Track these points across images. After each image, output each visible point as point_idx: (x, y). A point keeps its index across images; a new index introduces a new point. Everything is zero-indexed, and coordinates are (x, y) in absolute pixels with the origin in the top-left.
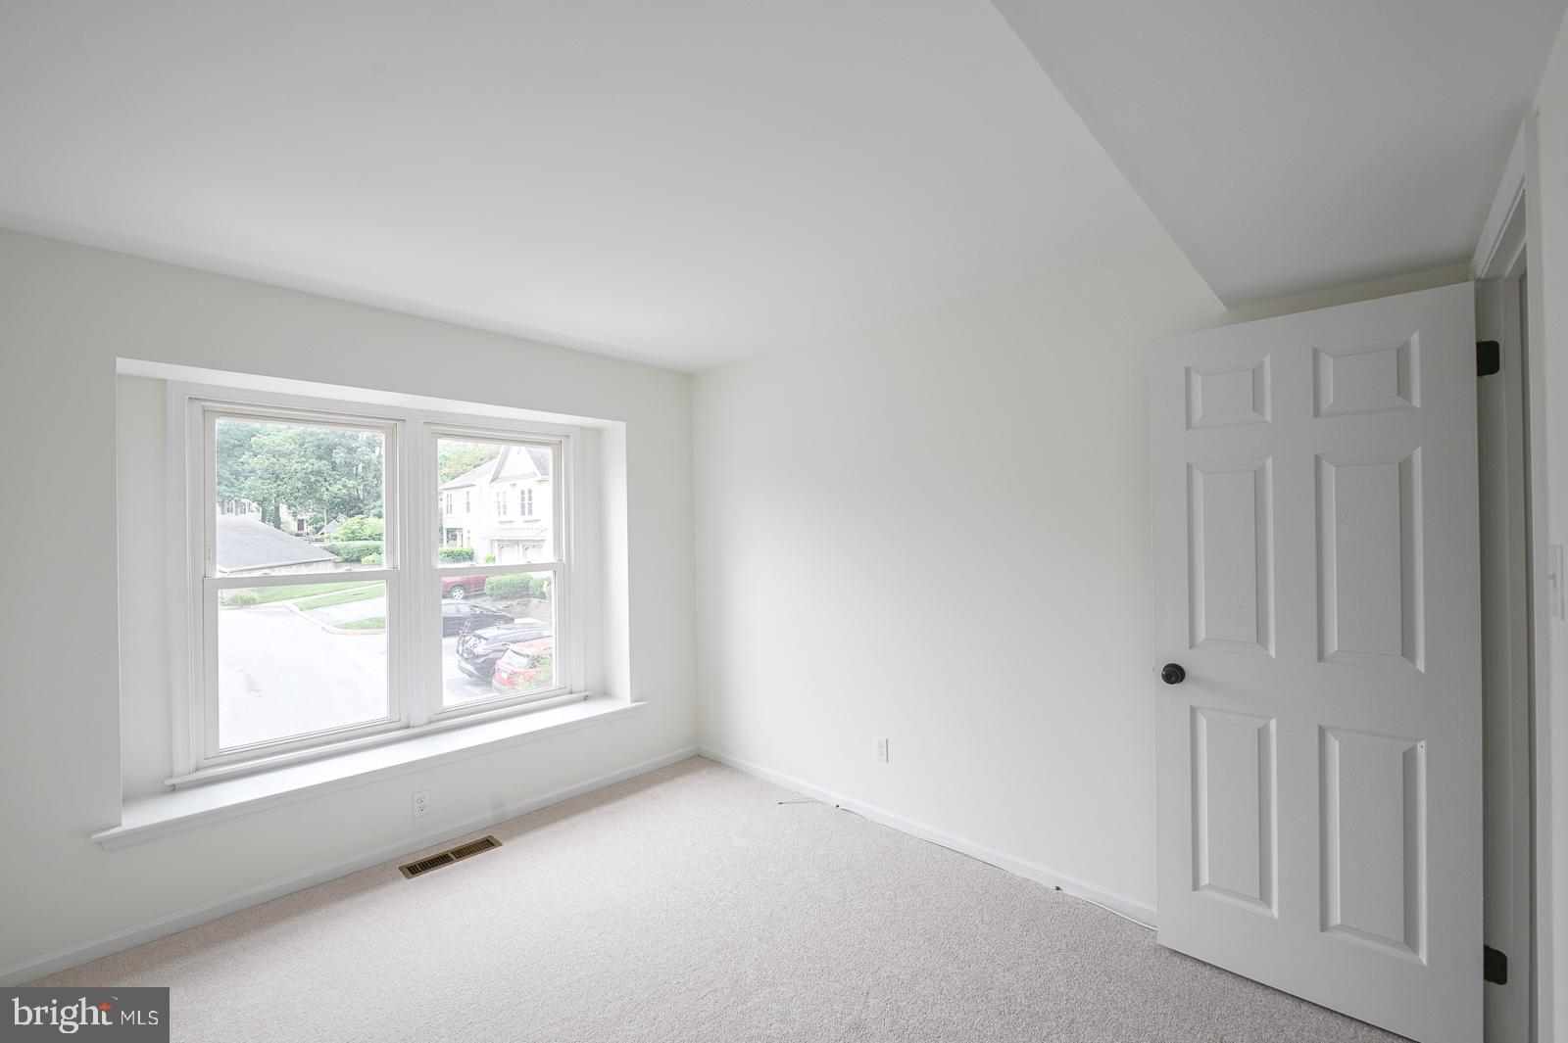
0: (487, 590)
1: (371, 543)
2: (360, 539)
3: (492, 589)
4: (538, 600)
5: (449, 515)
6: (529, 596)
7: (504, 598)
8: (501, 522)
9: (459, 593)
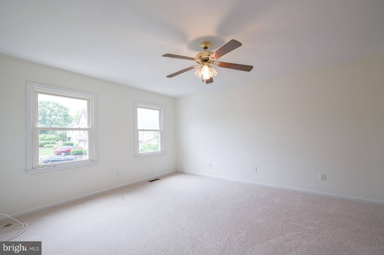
0: (71, 153)
1: (48, 141)
2: (44, 140)
3: (72, 153)
4: (85, 155)
5: (68, 134)
6: (83, 154)
7: (75, 155)
8: (79, 135)
9: (63, 154)
